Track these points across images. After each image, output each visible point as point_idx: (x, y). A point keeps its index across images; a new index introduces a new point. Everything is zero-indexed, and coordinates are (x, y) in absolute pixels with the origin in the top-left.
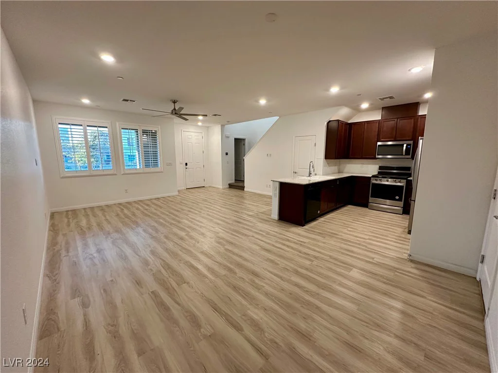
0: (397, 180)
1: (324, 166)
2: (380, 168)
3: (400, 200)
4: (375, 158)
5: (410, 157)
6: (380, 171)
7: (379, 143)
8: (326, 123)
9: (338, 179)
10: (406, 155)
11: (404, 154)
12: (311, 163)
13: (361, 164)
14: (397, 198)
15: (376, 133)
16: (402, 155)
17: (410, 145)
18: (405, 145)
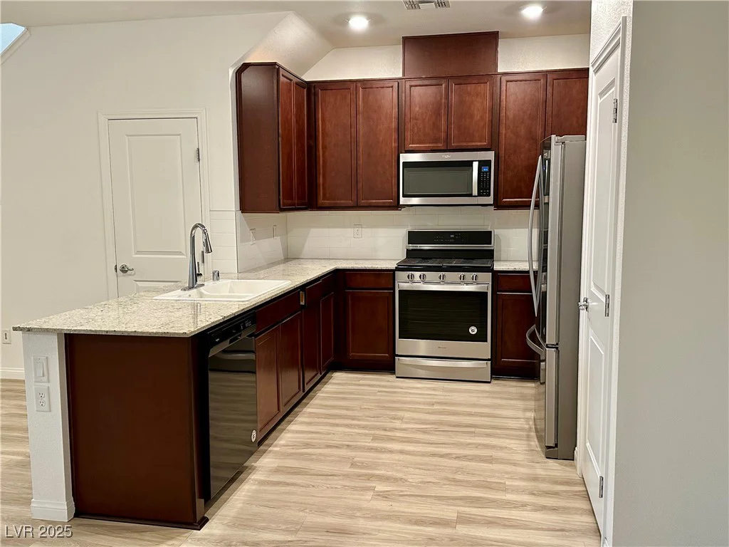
0: (469, 275)
1: (242, 239)
2: (414, 237)
3: (481, 337)
4: (397, 206)
5: (490, 200)
6: (411, 247)
7: (406, 158)
8: (231, 72)
9: (303, 287)
10: (480, 195)
11: (475, 192)
12: (199, 231)
13: (356, 226)
14: (473, 330)
15: (394, 125)
16: (471, 195)
17: (487, 163)
18: (476, 165)
